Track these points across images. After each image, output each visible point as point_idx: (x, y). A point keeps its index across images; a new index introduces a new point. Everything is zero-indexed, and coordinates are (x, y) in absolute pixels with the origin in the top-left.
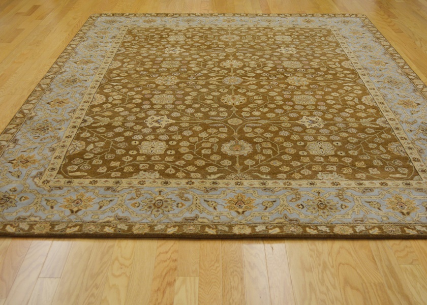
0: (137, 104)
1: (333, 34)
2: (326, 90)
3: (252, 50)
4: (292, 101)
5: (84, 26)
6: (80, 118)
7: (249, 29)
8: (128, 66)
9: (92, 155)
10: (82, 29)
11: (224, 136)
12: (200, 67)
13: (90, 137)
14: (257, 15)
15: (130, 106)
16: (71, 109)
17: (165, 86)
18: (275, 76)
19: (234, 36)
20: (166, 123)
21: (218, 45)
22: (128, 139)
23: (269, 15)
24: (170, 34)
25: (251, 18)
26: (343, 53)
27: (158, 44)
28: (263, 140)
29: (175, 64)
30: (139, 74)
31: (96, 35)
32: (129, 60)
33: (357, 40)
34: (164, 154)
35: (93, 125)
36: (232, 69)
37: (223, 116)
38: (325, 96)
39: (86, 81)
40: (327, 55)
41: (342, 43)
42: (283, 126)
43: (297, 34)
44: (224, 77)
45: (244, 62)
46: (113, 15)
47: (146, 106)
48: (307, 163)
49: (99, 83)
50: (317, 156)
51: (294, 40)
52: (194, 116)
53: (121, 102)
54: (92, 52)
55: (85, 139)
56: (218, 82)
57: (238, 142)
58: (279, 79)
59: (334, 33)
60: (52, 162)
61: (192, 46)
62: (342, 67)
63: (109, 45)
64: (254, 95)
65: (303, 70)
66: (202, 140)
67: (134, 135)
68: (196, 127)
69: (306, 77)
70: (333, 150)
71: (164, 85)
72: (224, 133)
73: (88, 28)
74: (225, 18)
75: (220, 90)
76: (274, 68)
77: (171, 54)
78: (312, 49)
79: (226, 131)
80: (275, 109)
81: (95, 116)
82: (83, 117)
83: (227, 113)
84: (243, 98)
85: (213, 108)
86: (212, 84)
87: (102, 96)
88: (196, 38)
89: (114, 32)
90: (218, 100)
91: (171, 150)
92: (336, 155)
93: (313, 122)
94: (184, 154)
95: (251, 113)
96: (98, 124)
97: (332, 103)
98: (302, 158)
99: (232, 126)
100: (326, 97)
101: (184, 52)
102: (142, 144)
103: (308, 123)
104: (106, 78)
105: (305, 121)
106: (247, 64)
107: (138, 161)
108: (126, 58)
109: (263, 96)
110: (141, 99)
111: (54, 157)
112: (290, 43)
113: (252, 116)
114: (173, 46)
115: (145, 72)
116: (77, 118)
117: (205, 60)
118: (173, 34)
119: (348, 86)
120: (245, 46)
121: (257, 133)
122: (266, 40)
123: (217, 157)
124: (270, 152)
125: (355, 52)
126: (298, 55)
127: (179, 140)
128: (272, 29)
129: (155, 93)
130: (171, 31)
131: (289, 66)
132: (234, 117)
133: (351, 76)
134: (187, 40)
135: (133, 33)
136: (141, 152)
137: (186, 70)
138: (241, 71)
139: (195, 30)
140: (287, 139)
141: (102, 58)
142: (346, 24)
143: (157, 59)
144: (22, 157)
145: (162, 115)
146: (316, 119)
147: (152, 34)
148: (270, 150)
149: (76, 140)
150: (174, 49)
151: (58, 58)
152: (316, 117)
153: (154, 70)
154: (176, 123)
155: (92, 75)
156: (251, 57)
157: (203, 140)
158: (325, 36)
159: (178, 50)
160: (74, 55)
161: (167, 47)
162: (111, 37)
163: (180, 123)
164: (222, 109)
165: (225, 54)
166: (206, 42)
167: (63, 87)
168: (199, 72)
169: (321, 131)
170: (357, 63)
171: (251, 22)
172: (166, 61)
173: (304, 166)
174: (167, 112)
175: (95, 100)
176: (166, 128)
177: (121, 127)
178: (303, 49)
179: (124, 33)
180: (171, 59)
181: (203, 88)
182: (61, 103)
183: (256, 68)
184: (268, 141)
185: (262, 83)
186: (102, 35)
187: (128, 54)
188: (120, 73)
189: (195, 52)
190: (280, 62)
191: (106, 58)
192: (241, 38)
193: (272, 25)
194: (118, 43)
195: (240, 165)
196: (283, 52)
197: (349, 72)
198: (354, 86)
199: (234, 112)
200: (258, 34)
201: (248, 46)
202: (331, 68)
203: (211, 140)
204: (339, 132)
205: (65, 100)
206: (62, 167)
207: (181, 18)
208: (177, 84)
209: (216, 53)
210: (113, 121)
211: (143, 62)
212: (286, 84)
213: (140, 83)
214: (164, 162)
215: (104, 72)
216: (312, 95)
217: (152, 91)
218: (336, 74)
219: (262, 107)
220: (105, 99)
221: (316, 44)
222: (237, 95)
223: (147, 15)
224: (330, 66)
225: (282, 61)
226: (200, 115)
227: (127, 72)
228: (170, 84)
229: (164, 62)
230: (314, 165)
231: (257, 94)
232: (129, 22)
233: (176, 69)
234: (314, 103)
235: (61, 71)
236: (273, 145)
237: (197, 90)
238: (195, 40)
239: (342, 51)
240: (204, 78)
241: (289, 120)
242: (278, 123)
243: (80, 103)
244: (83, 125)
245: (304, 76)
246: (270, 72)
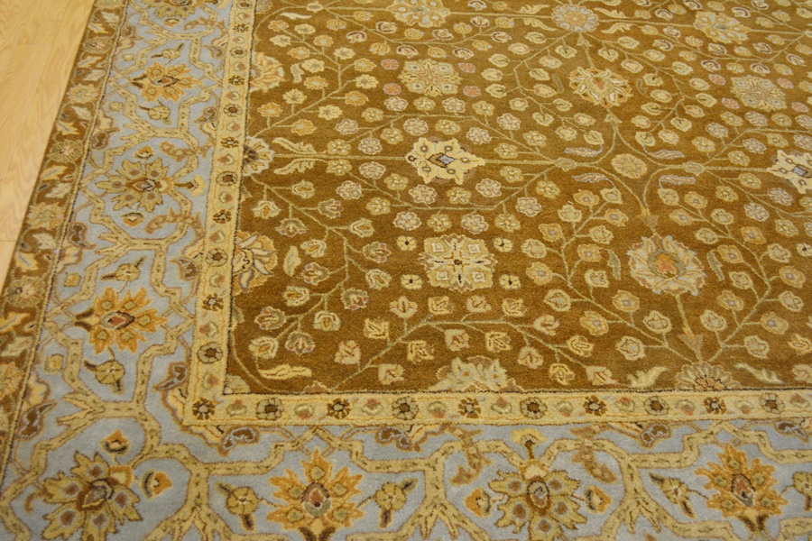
6: (234, 142)
13: (280, 217)
16: (203, 106)
22: (386, 229)
35: (277, 172)
39: (216, 3)
49: (251, 13)
55: (268, 227)
60: (201, 323)
81: (273, 136)
82: (242, 141)
87: (272, 59)
96: (290, 169)
111: (200, 303)
116: (226, 144)
144: (109, 300)
149: (244, 229)
175: (258, 75)
177: (354, 180)
182: (170, 81)
205: (179, 71)
206: (234, 344)
210: (323, 154)
243: (221, 85)
244: (250, 170)
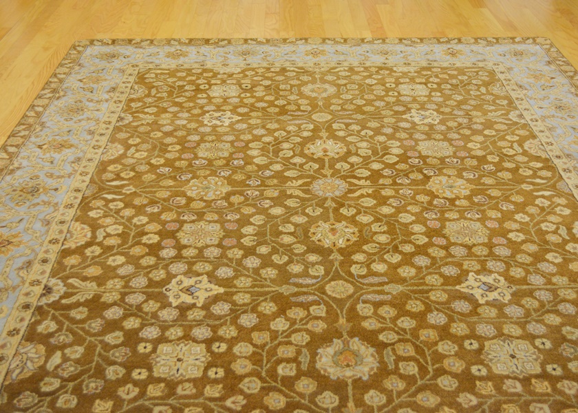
0: (150, 246)
1: (499, 80)
2: (505, 209)
3: (360, 117)
4: (444, 236)
5: (61, 65)
6: (38, 282)
7: (351, 69)
8: (137, 155)
9: (56, 383)
10: (57, 71)
11: (320, 327)
12: (267, 157)
13: (56, 332)
14: (363, 40)
15: (137, 251)
16: (24, 259)
17: (205, 201)
18: (407, 175)
19: (327, 86)
20: (207, 295)
21: (299, 106)
22: (132, 338)
23: (384, 40)
24: (213, 82)
25: (354, 48)
26: (523, 121)
27: (191, 104)
28: (397, 337)
29: (222, 150)
30: (156, 174)
31: (81, 85)
32: (138, 140)
33: (543, 92)
34: (202, 378)
35: (64, 301)
36: (326, 159)
37: (317, 274)
38: (504, 222)
39: (56, 190)
40: (496, 127)
41: (517, 99)
42: (433, 298)
43: (437, 80)
44: (314, 178)
45: (348, 144)
46: (114, 42)
47: (168, 253)
48: (490, 396)
49: (80, 196)
50: (508, 377)
51: (433, 94)
52: (259, 275)
53: (120, 242)
54: (72, 122)
55: (44, 339)
56: (304, 191)
57: (348, 342)
58: (414, 182)
59: (502, 77)
61: (253, 108)
62: (525, 153)
63: (104, 106)
64: (372, 223)
65: (455, 160)
66: (276, 338)
67: (143, 326)
68: (264, 304)
69: (462, 177)
70: (536, 360)
71: (201, 199)
72: (320, 318)
73: (67, 70)
74: (309, 48)
75: (307, 211)
76: (404, 158)
77: (214, 127)
78: (468, 114)
79: (324, 315)
80: (413, 255)
81: (68, 278)
82: (44, 281)
83: (322, 268)
84: (352, 229)
85: (296, 255)
86: (291, 196)
87: (85, 226)
88: (260, 92)
89: (114, 79)
90: (303, 234)
91: (216, 366)
92: (544, 376)
93: (490, 288)
94: (241, 378)
95: (368, 266)
96: (73, 299)
97: (519, 240)
98: (478, 383)
99: (334, 299)
100: (508, 225)
101: (238, 122)
102: (158, 351)
103: (480, 291)
104: (95, 183)
105: (472, 285)
106: (353, 149)
107: (150, 399)
108: (132, 137)
109: (388, 223)
110: (159, 233)
112: (426, 99)
113: (371, 273)
114: (218, 109)
115: (167, 169)
116: (32, 284)
117: (276, 139)
118: (219, 82)
119: (543, 197)
120: (346, 107)
121: (384, 318)
122: (383, 93)
123: (308, 385)
124: (412, 369)
125: (544, 118)
126: (443, 128)
127: (232, 338)
128: (391, 70)
129: (185, 218)
130: (215, 75)
131: (430, 154)
132: (337, 277)
133: (544, 173)
134: (243, 95)
135: (147, 81)
136: (156, 374)
137: (242, 162)
138: (343, 164)
139: (257, 73)
140: (444, 333)
141: (89, 137)
142: (519, 57)
143: (189, 138)
145: (199, 275)
146: (494, 280)
147: (181, 83)
148: (412, 363)
149: (27, 340)
150: (219, 114)
151: (9, 137)
152: (493, 276)
153: (184, 164)
154: (226, 293)
155: (69, 177)
156: (359, 132)
157: (280, 339)
158: (486, 84)
159: (227, 118)
160: (38, 128)
161: (208, 112)
162: (108, 89)
163: (233, 294)
164: (313, 258)
165: (311, 127)
166: (277, 99)
167: (13, 205)
168: (266, 167)
169: (508, 310)
170: (552, 144)
171: (353, 57)
172: (205, 141)
173: (485, 407)
174: (208, 267)
175: (71, 237)
176: (206, 307)
177: (119, 305)
178: (451, 113)
179: (132, 79)
180: (214, 138)
181: (275, 206)
182: (5, 244)
183: (370, 157)
184: (407, 341)
185: (384, 193)
186: (92, 85)
187: (138, 126)
188: (121, 171)
189: (259, 121)
190: (414, 144)
191: (97, 137)
192: (339, 91)
193: (391, 61)
194: (120, 102)
195: (356, 406)
196: (417, 120)
197: (539, 165)
198: (553, 196)
199: (337, 264)
200: (368, 81)
201: (353, 107)
202: (506, 155)
203: (296, 338)
204: (543, 314)
205: (14, 236)
207: (231, 48)
208: (227, 197)
209: (295, 125)
210: (102, 289)
211: (162, 144)
212: (428, 195)
213: (157, 195)
214: (201, 400)
215: (92, 168)
216: (478, 220)
217: (179, 214)
218: (517, 168)
219: (388, 252)
220: (89, 234)
221: (473, 102)
222: (340, 222)
223: (172, 42)
224: (504, 151)
225: (417, 141)
226: (271, 273)
227: (133, 170)
228: (214, 197)
229: (203, 145)
230: (505, 403)
231: (377, 220)
232: (139, 56)
233: (225, 162)
234: (486, 241)
235: (11, 167)
236: (417, 347)
237: (264, 211)
238: (257, 94)
239: (521, 116)
240: (275, 181)
241: (442, 285)
242: (421, 292)
243: (41, 245)
244: (44, 301)
245: (460, 176)
246: (397, 167)
